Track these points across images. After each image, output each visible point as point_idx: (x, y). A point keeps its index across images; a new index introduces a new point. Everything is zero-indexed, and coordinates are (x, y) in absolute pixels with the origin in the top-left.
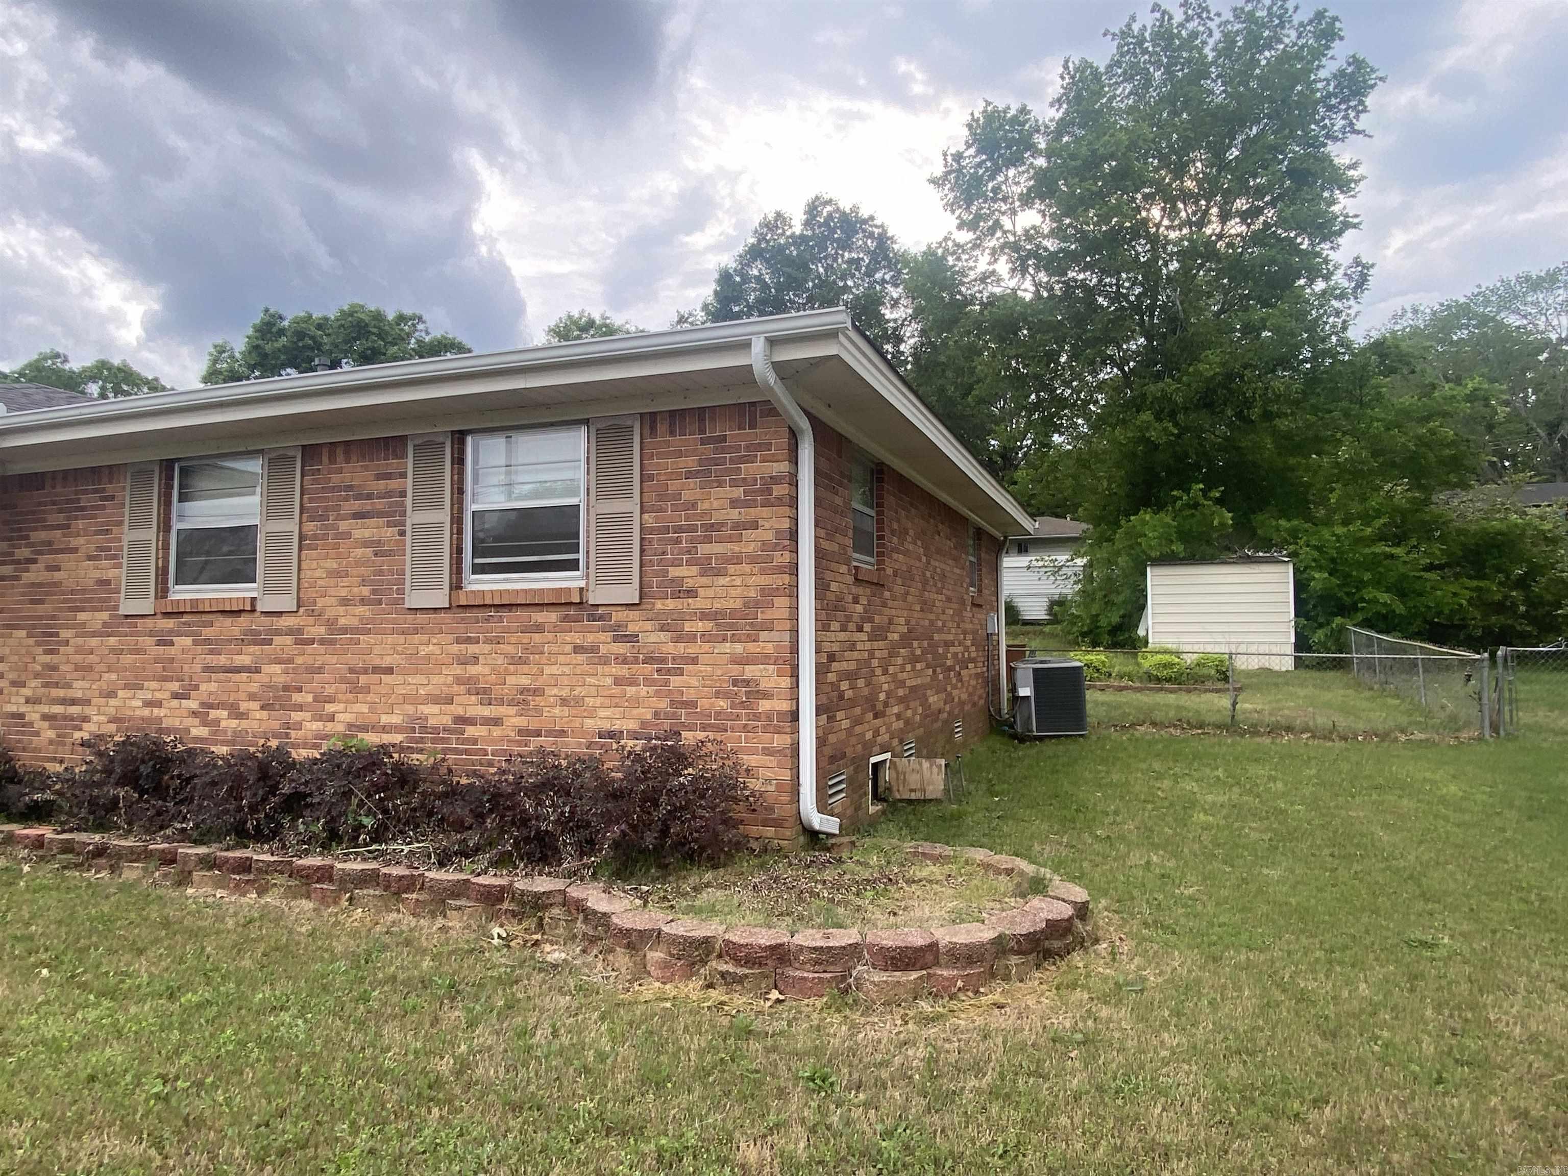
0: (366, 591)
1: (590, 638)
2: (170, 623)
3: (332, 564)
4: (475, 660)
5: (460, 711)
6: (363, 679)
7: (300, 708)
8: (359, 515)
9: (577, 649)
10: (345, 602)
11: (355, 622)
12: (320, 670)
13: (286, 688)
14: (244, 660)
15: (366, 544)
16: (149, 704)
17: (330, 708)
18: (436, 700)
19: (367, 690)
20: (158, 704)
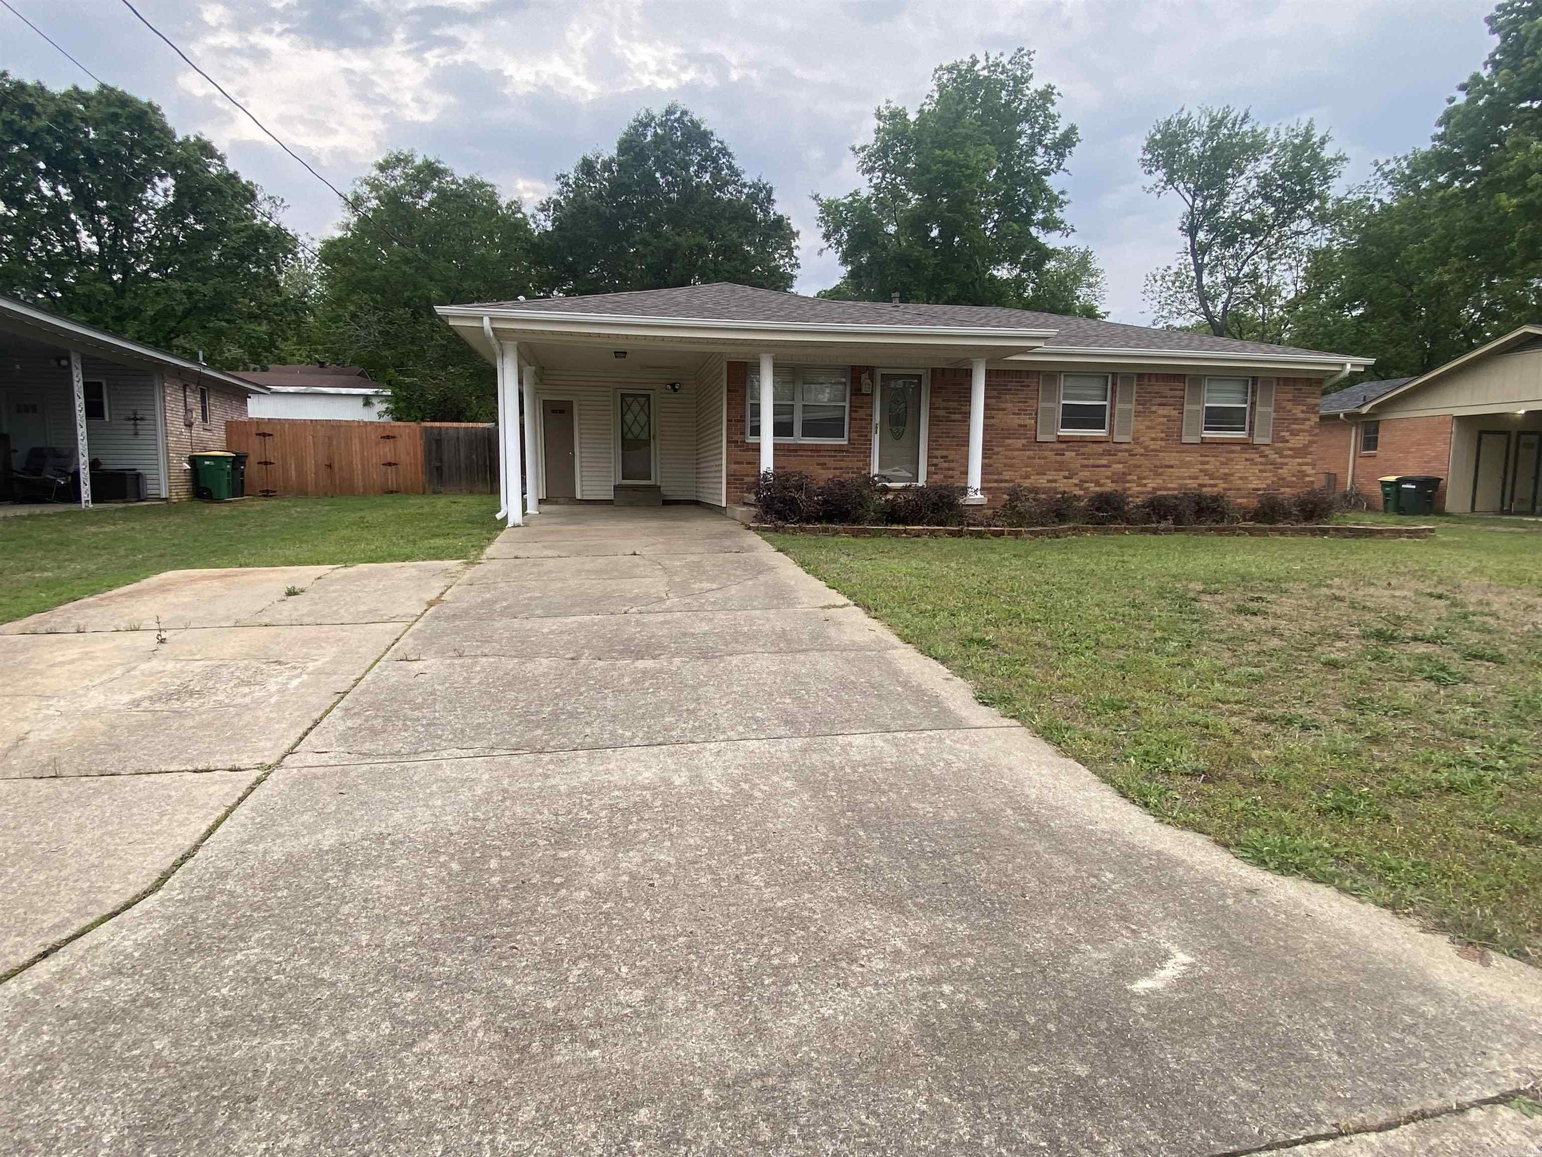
0: (1163, 435)
1: (1252, 456)
2: (1064, 446)
3: (1147, 423)
4: (1207, 463)
5: (1200, 482)
6: (1160, 470)
7: (1129, 482)
8: (1160, 405)
9: (1247, 460)
10: (1153, 439)
11: (1158, 447)
12: (1140, 467)
13: (1124, 474)
14: (1105, 462)
15: (1164, 416)
16: (1049, 481)
17: (1145, 482)
18: (1190, 478)
19: (1160, 474)
20: (1055, 481)
